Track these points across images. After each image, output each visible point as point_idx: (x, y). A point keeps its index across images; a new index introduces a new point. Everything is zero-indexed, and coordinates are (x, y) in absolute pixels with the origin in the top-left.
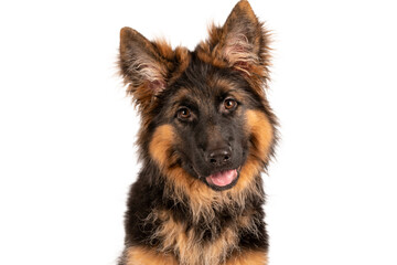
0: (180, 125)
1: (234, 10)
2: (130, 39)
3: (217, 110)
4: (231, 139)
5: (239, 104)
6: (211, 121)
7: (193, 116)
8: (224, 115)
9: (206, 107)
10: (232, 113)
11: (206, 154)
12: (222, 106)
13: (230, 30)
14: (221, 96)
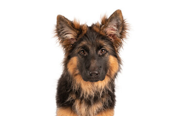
0: (80, 57)
1: (114, 13)
2: (61, 20)
3: (97, 53)
4: (101, 67)
5: (107, 52)
6: (93, 58)
7: (86, 54)
8: (100, 56)
9: (93, 51)
10: (103, 55)
11: (88, 72)
12: (100, 51)
13: (110, 21)
14: (100, 47)
